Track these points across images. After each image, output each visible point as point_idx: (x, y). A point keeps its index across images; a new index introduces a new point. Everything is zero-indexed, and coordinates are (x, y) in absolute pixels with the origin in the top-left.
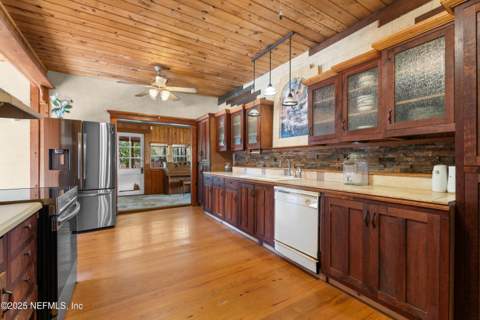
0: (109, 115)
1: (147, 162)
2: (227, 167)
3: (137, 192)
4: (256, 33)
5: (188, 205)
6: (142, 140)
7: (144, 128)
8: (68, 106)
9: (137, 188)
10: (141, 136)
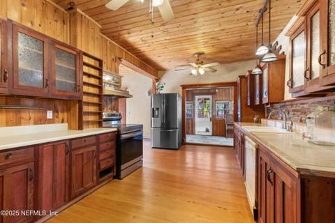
0: (181, 88)
1: (214, 114)
2: (255, 119)
3: (207, 134)
4: (238, 9)
5: (231, 147)
6: (211, 99)
7: (212, 91)
8: (163, 87)
9: (207, 131)
10: (210, 97)
